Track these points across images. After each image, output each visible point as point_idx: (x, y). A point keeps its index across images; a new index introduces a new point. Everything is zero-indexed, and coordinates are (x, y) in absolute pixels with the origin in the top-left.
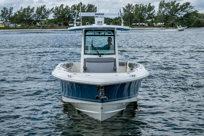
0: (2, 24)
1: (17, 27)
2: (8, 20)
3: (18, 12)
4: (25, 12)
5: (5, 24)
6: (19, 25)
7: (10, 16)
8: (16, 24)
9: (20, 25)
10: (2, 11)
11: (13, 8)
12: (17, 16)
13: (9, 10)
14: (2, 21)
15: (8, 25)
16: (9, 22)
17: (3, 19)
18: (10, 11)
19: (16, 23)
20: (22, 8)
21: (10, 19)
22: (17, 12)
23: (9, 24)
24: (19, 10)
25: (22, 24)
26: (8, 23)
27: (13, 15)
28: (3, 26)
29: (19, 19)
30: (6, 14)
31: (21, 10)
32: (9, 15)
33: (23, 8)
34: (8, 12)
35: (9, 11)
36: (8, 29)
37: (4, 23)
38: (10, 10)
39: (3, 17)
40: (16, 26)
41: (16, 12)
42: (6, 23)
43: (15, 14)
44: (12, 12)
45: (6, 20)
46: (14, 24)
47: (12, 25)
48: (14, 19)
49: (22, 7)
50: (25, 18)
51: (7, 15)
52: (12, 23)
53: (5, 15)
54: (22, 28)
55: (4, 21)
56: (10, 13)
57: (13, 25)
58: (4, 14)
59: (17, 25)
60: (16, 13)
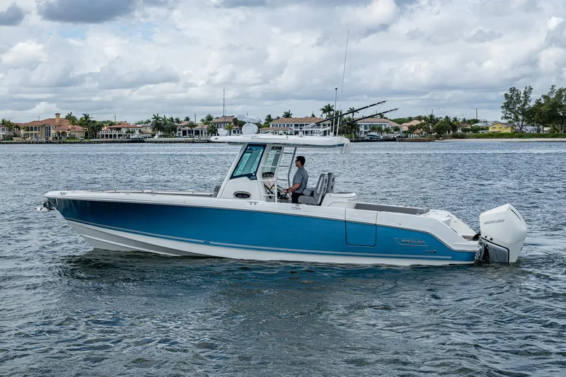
0: (505, 126)
1: (541, 132)
2: (520, 117)
3: (545, 97)
4: (561, 98)
5: (514, 125)
6: (546, 129)
7: (526, 107)
8: (538, 126)
9: (549, 128)
10: (506, 95)
11: (532, 89)
12: (542, 108)
13: (523, 92)
14: (506, 118)
15: (521, 128)
16: (523, 121)
17: (510, 114)
18: (526, 96)
19: (539, 122)
20: (555, 88)
21: (524, 113)
22: (542, 99)
23: (522, 126)
24: (546, 94)
25: (554, 128)
26: (520, 124)
27: (532, 104)
28: (509, 130)
29: (546, 115)
30: (515, 103)
31: (552, 92)
32: (524, 105)
33: (557, 88)
34: (521, 99)
35: (522, 95)
36: (520, 137)
37: (510, 122)
38: (525, 93)
39: (510, 110)
40: (539, 130)
41: (539, 97)
42: (515, 123)
43: (538, 103)
44: (530, 99)
45: (517, 117)
46: (533, 125)
47: (529, 129)
48: (535, 113)
49: (553, 86)
50: (561, 111)
51: (518, 105)
52: (529, 123)
53: (514, 106)
54: (553, 134)
55: (511, 118)
56: (526, 100)
57: (532, 127)
58: (511, 102)
59: (541, 127)
60: (540, 100)
